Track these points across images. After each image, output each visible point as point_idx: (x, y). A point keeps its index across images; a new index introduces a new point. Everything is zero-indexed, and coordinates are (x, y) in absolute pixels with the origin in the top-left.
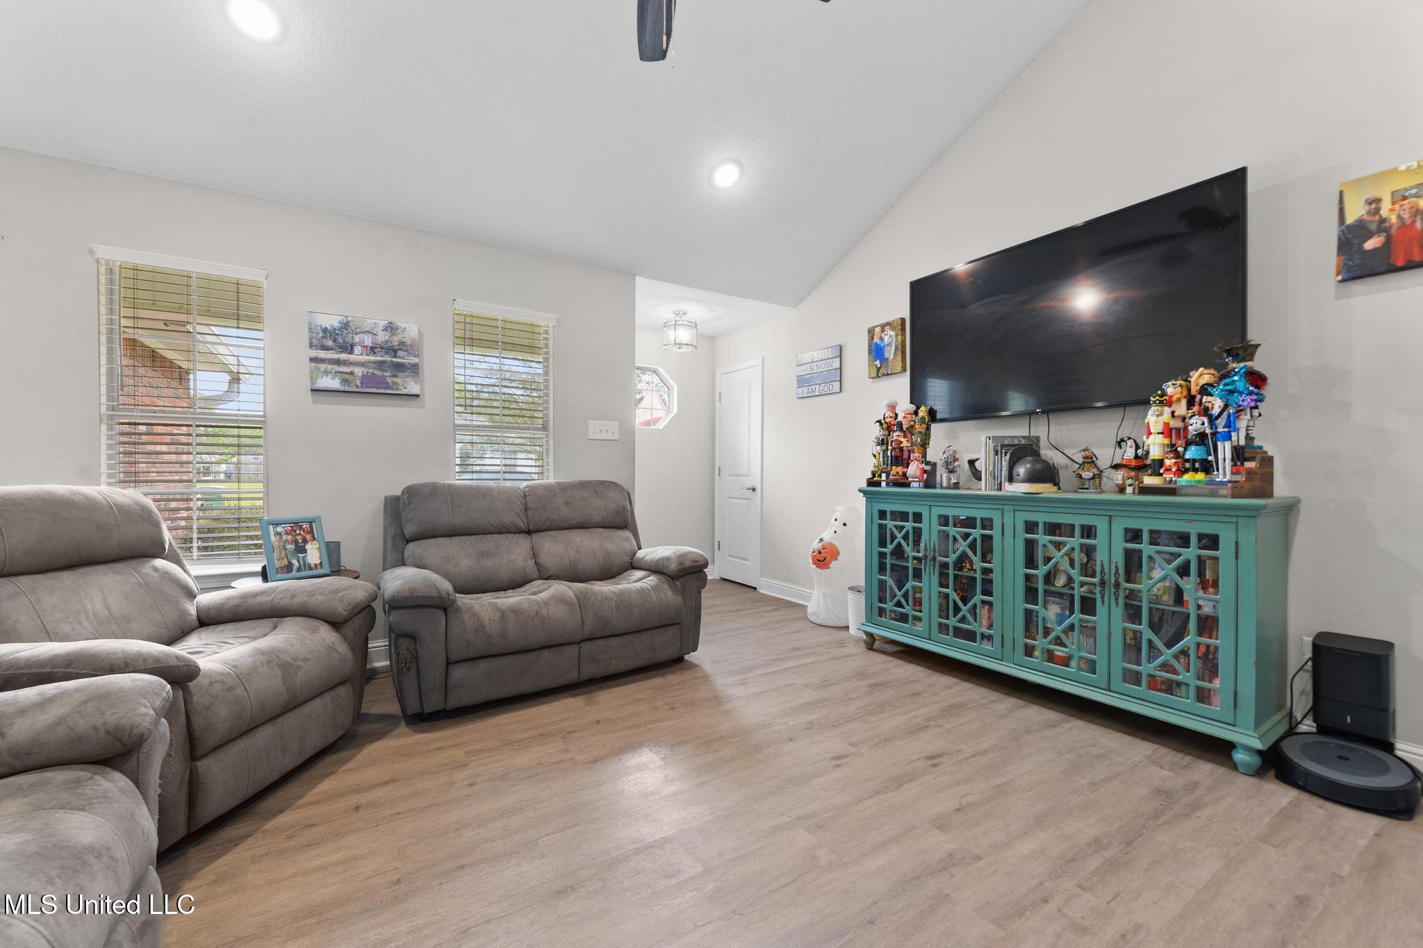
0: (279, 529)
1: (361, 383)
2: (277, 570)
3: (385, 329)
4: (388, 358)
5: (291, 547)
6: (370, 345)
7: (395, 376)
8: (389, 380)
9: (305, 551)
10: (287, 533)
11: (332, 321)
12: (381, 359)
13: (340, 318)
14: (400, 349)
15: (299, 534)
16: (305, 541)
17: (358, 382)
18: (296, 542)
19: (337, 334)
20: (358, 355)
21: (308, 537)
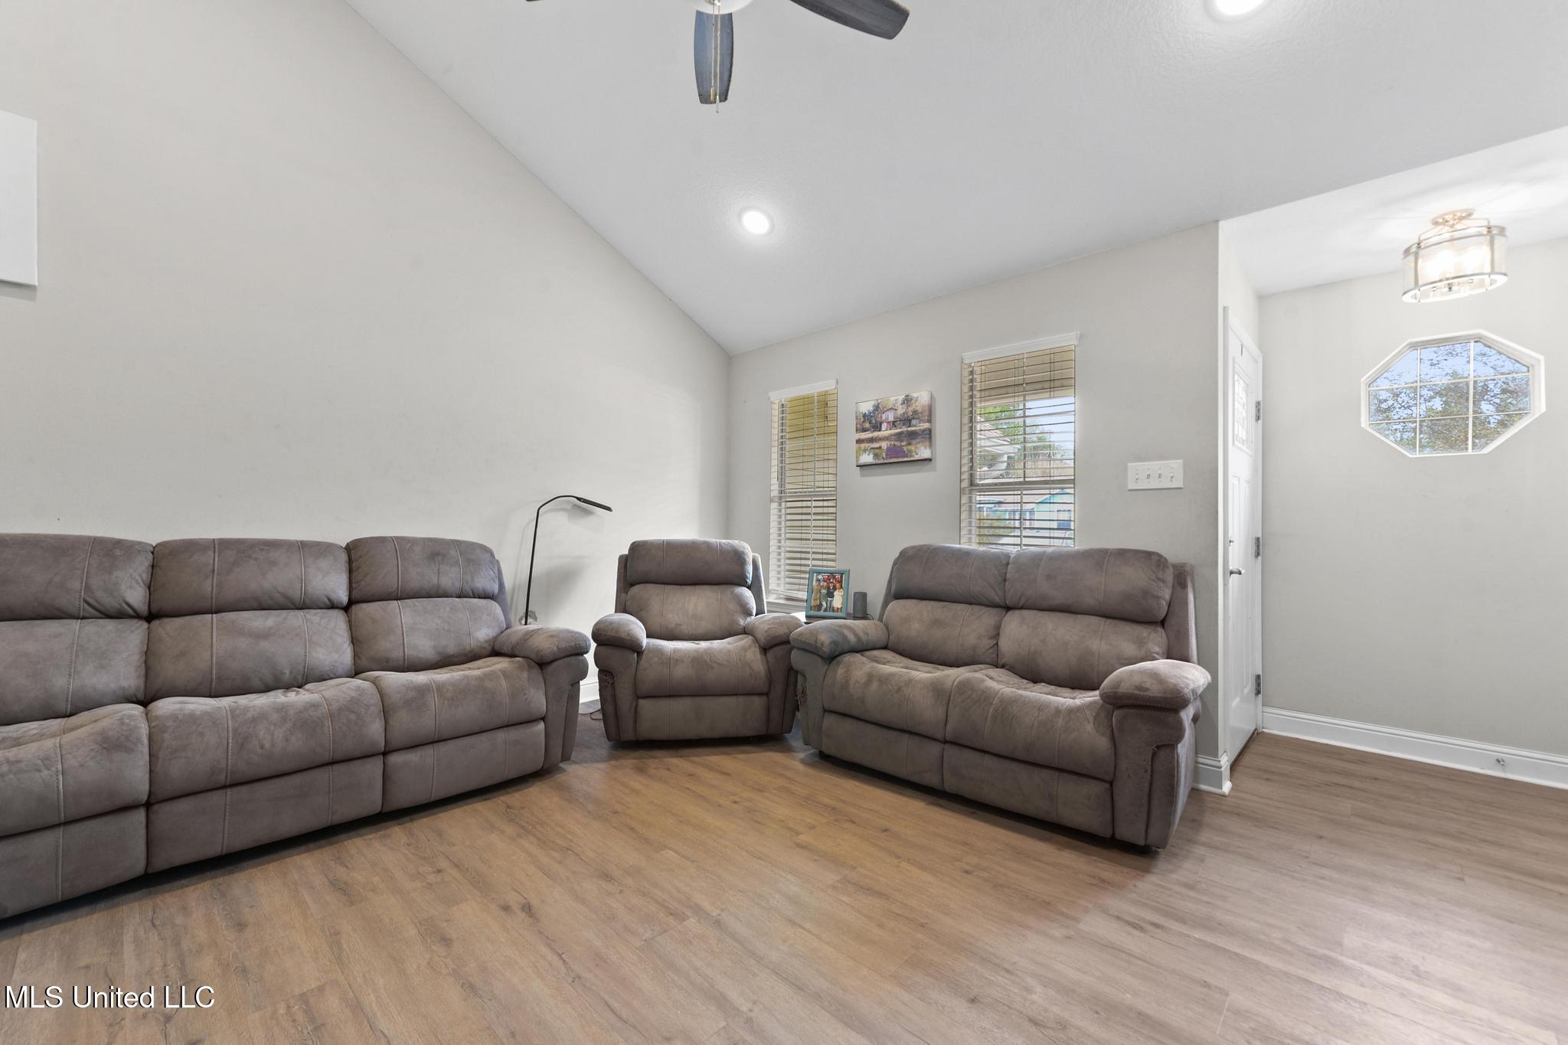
0: (820, 577)
1: (886, 455)
2: (811, 607)
3: (903, 403)
4: (904, 429)
5: (824, 591)
6: (892, 420)
7: (909, 444)
8: (905, 449)
9: (832, 596)
10: (824, 581)
11: (866, 407)
12: (899, 430)
13: (873, 403)
14: (914, 418)
15: (832, 582)
16: (835, 588)
17: (884, 455)
18: (828, 588)
19: (871, 417)
20: (885, 432)
21: (838, 585)
